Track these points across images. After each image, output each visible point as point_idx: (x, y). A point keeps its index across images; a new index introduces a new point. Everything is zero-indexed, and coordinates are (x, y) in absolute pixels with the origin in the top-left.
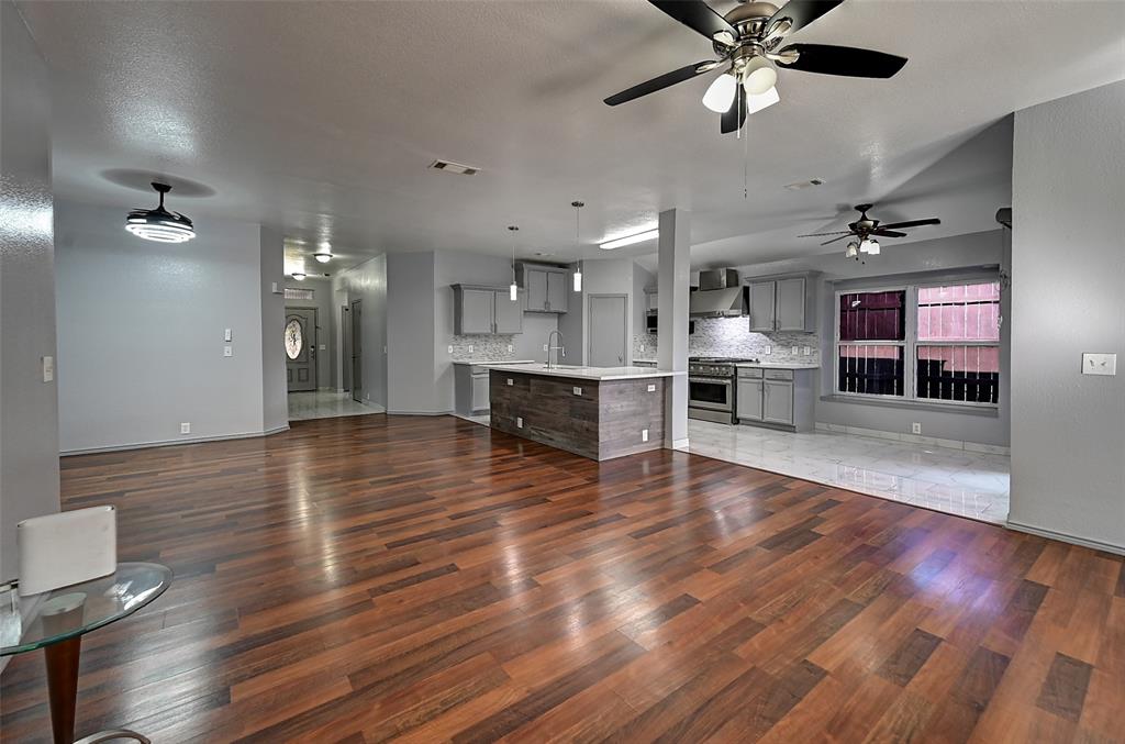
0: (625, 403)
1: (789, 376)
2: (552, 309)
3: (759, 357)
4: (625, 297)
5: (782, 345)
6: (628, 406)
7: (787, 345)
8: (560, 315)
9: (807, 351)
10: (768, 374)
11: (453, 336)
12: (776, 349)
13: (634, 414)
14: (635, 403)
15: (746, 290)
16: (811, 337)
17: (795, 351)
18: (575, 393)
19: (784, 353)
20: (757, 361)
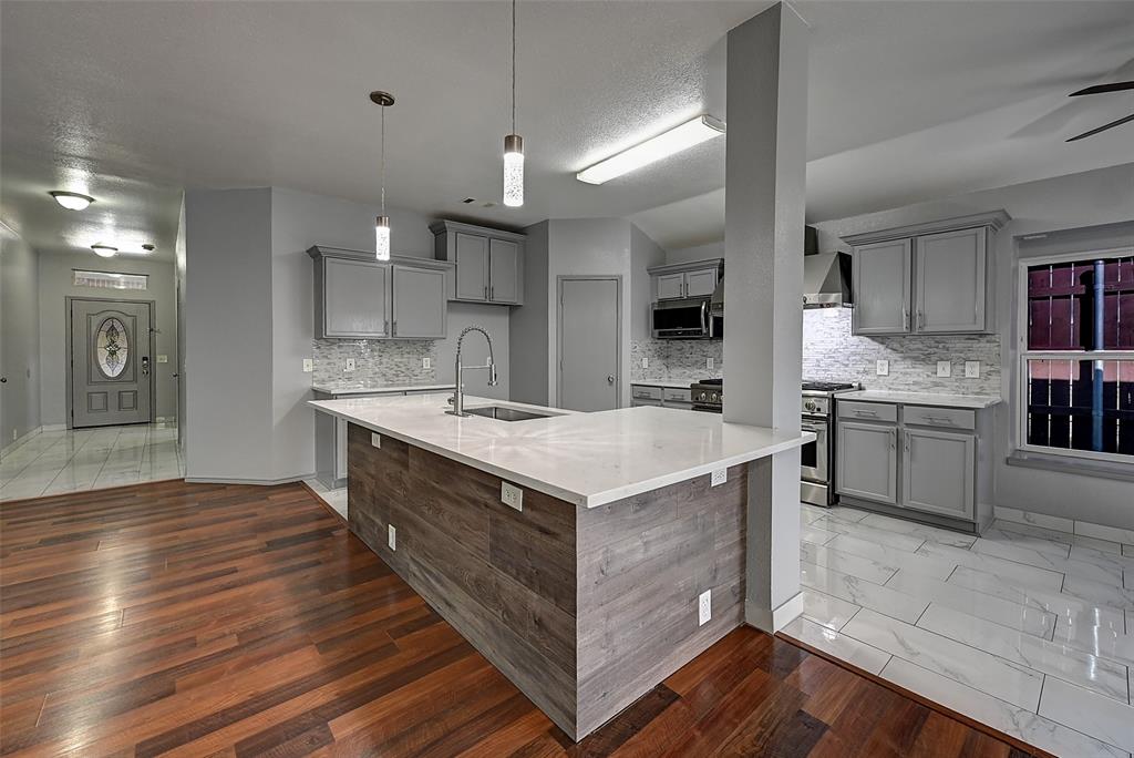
0: (653, 533)
1: (967, 421)
2: (497, 300)
3: (864, 380)
4: (618, 280)
5: (916, 359)
6: (665, 537)
7: (926, 359)
8: (512, 308)
9: (973, 370)
10: (909, 416)
11: (312, 341)
12: (901, 366)
13: (679, 558)
14: (679, 525)
15: (845, 262)
16: (983, 344)
17: (944, 370)
18: (505, 499)
19: (920, 373)
20: (860, 388)
